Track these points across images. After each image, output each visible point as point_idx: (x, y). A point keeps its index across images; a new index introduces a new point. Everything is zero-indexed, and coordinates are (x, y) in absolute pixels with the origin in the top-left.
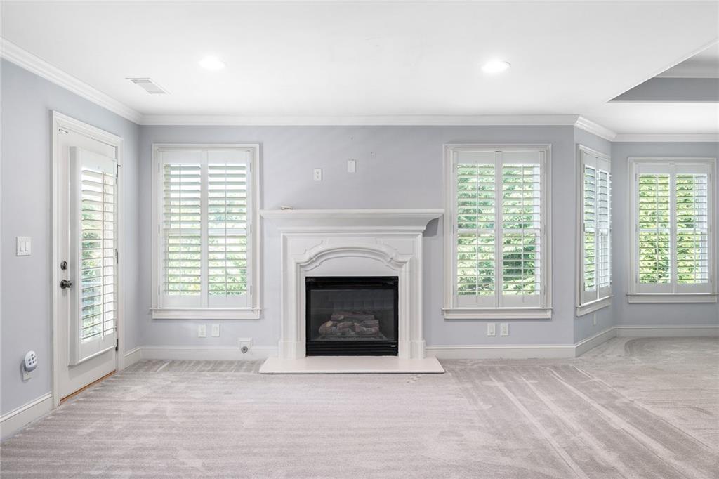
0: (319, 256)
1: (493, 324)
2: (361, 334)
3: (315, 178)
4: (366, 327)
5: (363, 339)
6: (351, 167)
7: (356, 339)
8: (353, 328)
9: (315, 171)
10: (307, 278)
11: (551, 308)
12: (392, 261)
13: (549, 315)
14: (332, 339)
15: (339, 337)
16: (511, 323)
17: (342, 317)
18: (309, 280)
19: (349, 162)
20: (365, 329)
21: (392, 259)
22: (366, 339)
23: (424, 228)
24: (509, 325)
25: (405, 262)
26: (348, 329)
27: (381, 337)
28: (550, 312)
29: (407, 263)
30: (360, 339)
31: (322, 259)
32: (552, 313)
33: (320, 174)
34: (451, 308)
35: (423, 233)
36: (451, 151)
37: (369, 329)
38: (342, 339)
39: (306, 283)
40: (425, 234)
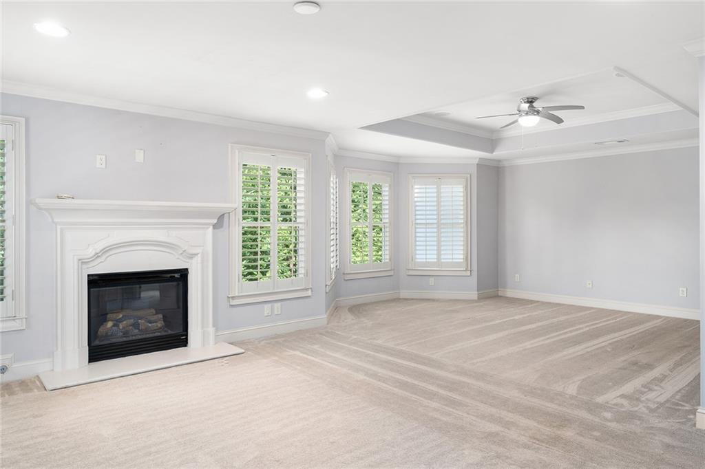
0: (105, 251)
1: (270, 305)
2: (146, 330)
3: (98, 165)
4: (150, 323)
5: (148, 336)
6: (140, 157)
7: (140, 337)
8: (136, 325)
9: (98, 157)
10: (89, 275)
11: (311, 287)
12: (184, 254)
13: (309, 293)
14: (114, 341)
15: (122, 337)
16: (283, 303)
17: (121, 316)
18: (91, 278)
19: (137, 151)
20: (150, 325)
21: (184, 251)
22: (151, 335)
23: (215, 221)
24: (281, 305)
25: (197, 254)
26: (131, 327)
27: (165, 331)
28: (310, 290)
29: (199, 255)
30: (144, 336)
31: (108, 254)
32: (312, 291)
33: (104, 160)
34: (237, 294)
35: (213, 226)
36: (237, 151)
37: (155, 325)
38: (125, 339)
39: (89, 281)
40: (215, 226)
